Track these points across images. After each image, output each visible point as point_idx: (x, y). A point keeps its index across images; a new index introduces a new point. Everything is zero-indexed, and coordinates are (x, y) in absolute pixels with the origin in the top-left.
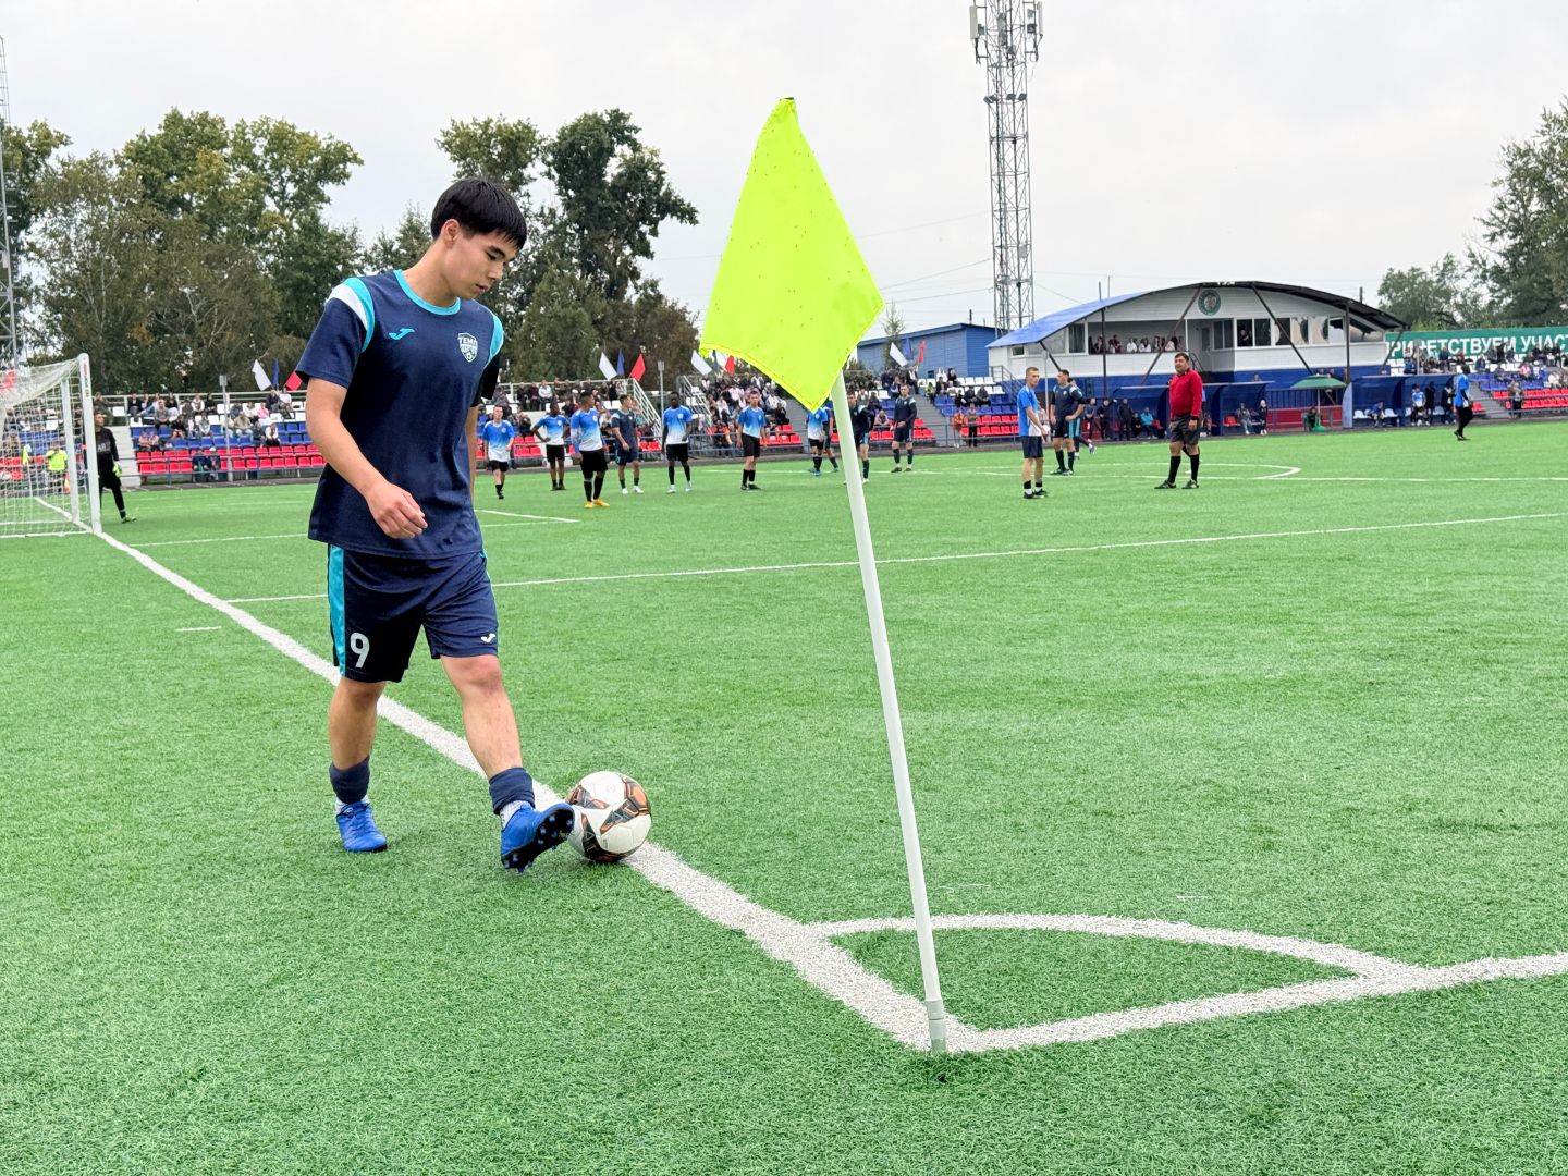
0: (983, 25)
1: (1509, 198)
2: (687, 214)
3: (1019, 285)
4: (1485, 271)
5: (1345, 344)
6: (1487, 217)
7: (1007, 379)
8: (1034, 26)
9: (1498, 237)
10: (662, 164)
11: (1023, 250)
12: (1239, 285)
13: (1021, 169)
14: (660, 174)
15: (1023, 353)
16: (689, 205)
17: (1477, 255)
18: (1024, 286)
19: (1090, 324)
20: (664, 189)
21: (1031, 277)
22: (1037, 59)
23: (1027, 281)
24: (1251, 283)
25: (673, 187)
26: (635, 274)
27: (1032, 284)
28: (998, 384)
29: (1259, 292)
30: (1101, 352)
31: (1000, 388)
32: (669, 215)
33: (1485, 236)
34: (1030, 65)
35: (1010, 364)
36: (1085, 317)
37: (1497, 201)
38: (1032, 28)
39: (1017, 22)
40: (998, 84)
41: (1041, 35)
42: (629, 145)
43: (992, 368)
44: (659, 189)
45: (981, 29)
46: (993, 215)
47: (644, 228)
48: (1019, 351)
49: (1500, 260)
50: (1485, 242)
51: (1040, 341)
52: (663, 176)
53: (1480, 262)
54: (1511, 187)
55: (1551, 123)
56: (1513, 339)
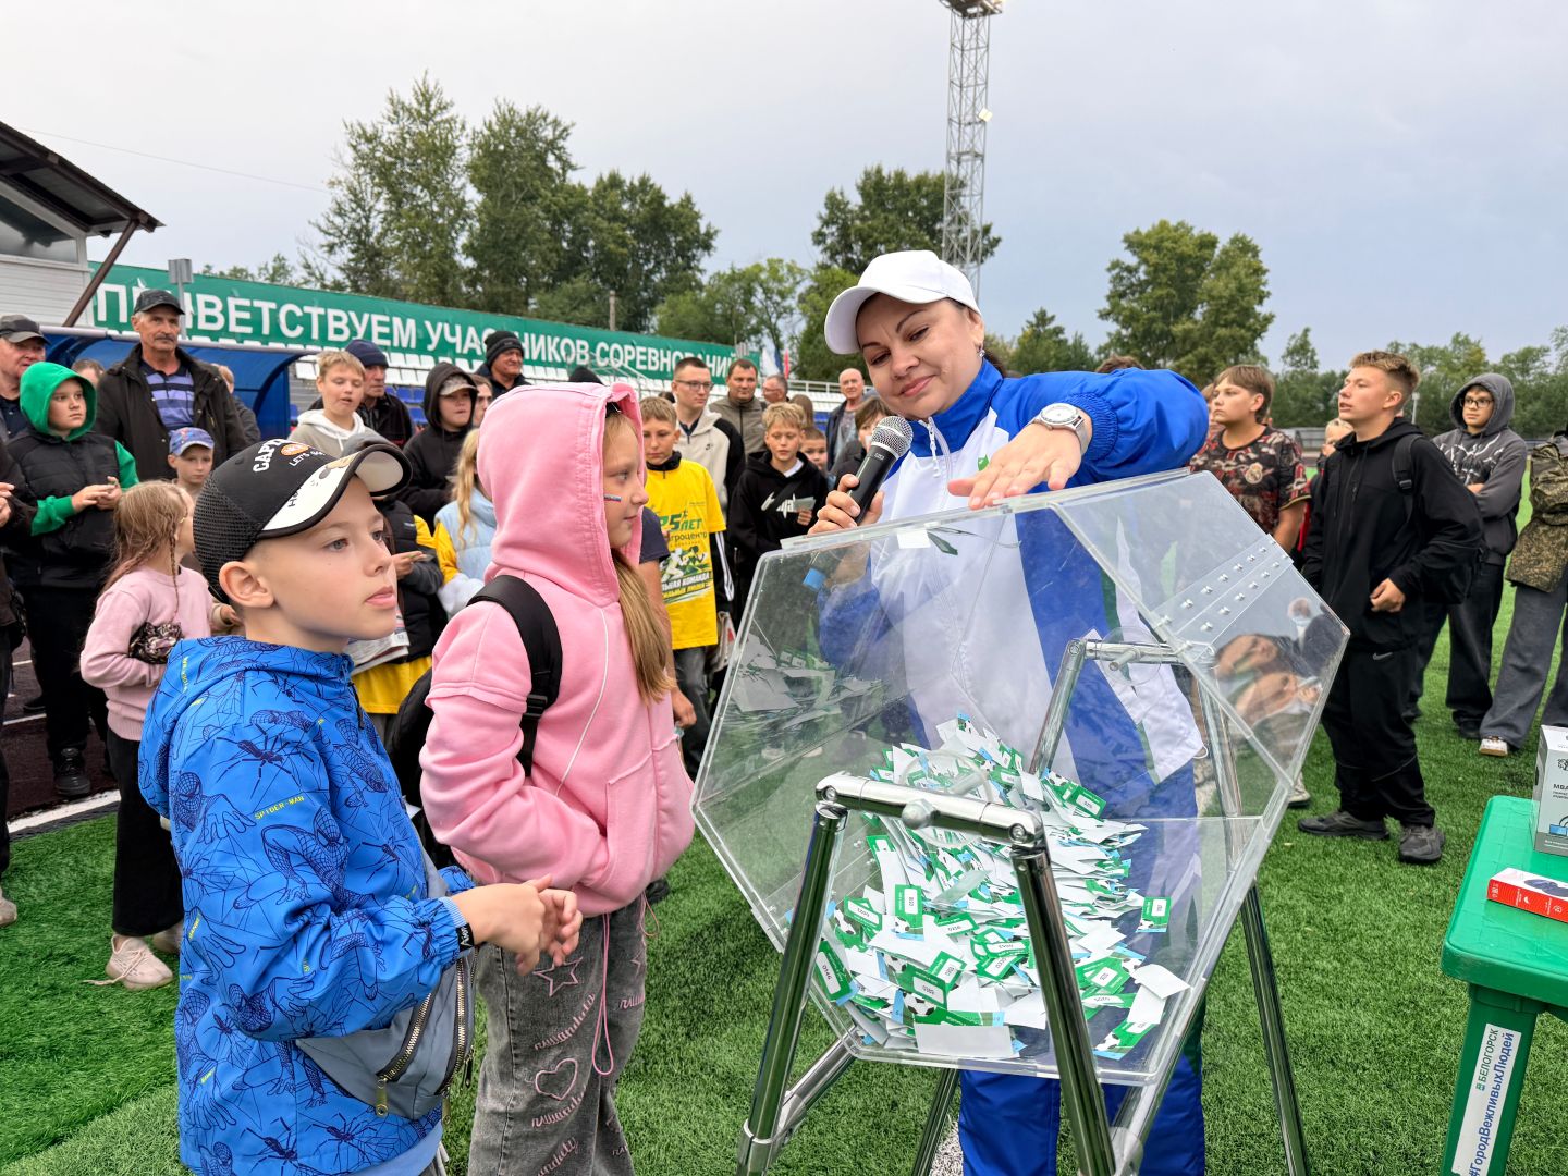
1: (348, 205)
6: (324, 224)
17: (313, 265)
33: (322, 245)
37: (335, 207)
49: (340, 276)
53: (318, 274)
54: (351, 192)
55: (398, 108)
56: (411, 323)
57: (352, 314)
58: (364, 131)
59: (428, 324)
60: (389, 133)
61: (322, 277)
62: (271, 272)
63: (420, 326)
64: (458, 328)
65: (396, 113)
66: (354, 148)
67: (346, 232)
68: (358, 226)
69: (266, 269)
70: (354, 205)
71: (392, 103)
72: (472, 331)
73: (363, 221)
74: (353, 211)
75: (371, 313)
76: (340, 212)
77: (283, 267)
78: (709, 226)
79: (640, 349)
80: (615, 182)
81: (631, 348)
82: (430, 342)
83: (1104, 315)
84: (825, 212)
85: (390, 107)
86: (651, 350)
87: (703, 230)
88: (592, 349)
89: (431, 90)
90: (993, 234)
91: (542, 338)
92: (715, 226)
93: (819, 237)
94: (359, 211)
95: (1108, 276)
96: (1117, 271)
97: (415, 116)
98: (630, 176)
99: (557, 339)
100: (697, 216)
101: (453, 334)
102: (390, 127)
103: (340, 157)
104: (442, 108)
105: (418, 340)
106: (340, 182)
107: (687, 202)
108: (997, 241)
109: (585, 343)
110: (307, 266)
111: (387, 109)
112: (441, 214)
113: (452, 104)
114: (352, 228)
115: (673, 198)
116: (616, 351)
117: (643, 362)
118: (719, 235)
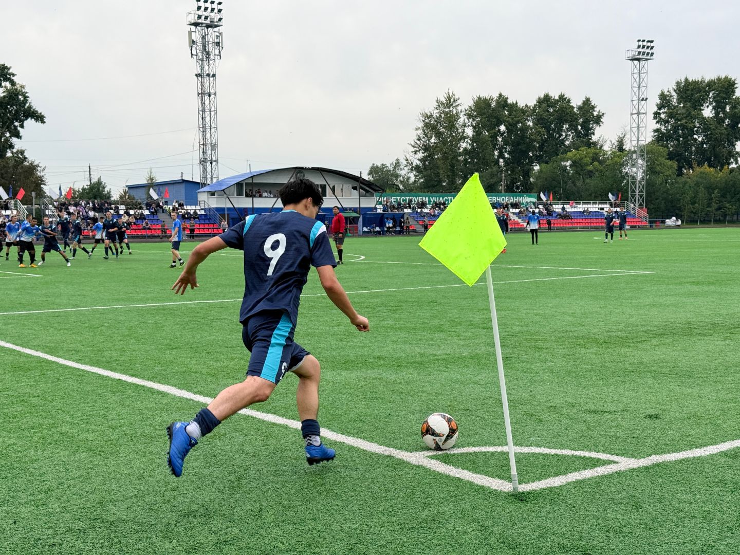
0: (195, 40)
1: (422, 136)
2: (40, 118)
3: (211, 163)
4: (413, 167)
5: (358, 197)
6: (413, 143)
7: (207, 207)
8: (219, 43)
9: (418, 153)
10: (27, 93)
11: (214, 147)
12: (313, 169)
13: (213, 109)
14: (26, 98)
15: (214, 195)
16: (41, 114)
17: (409, 160)
18: (214, 164)
19: (246, 184)
20: (27, 105)
21: (217, 160)
22: (220, 58)
23: (215, 161)
24: (318, 168)
25: (32, 104)
26: (11, 146)
27: (217, 163)
28: (202, 209)
29: (322, 172)
30: (251, 196)
31: (203, 211)
32: (30, 118)
33: (412, 152)
34: (217, 61)
35: (208, 201)
36: (244, 180)
37: (417, 137)
38: (218, 44)
39: (211, 40)
40: (202, 68)
41: (222, 48)
42: (10, 82)
43: (199, 201)
44: (25, 105)
45: (194, 42)
46: (199, 129)
47: (16, 124)
48: (213, 194)
49: (419, 163)
50: (412, 154)
51: (223, 190)
52: (27, 99)
53: (410, 163)
54: (423, 131)
56: (427, 198)
58: (427, 115)
59: (431, 198)
61: (412, 163)
62: (394, 165)
67: (421, 146)
68: (425, 144)
69: (393, 164)
70: (424, 136)
72: (441, 198)
77: (399, 162)
78: (599, 112)
84: (658, 101)
85: (437, 104)
86: (493, 197)
87: (595, 114)
92: (603, 111)
97: (445, 106)
98: (555, 95)
100: (593, 108)
102: (436, 111)
104: (455, 101)
106: (419, 129)
107: (587, 102)
110: (407, 160)
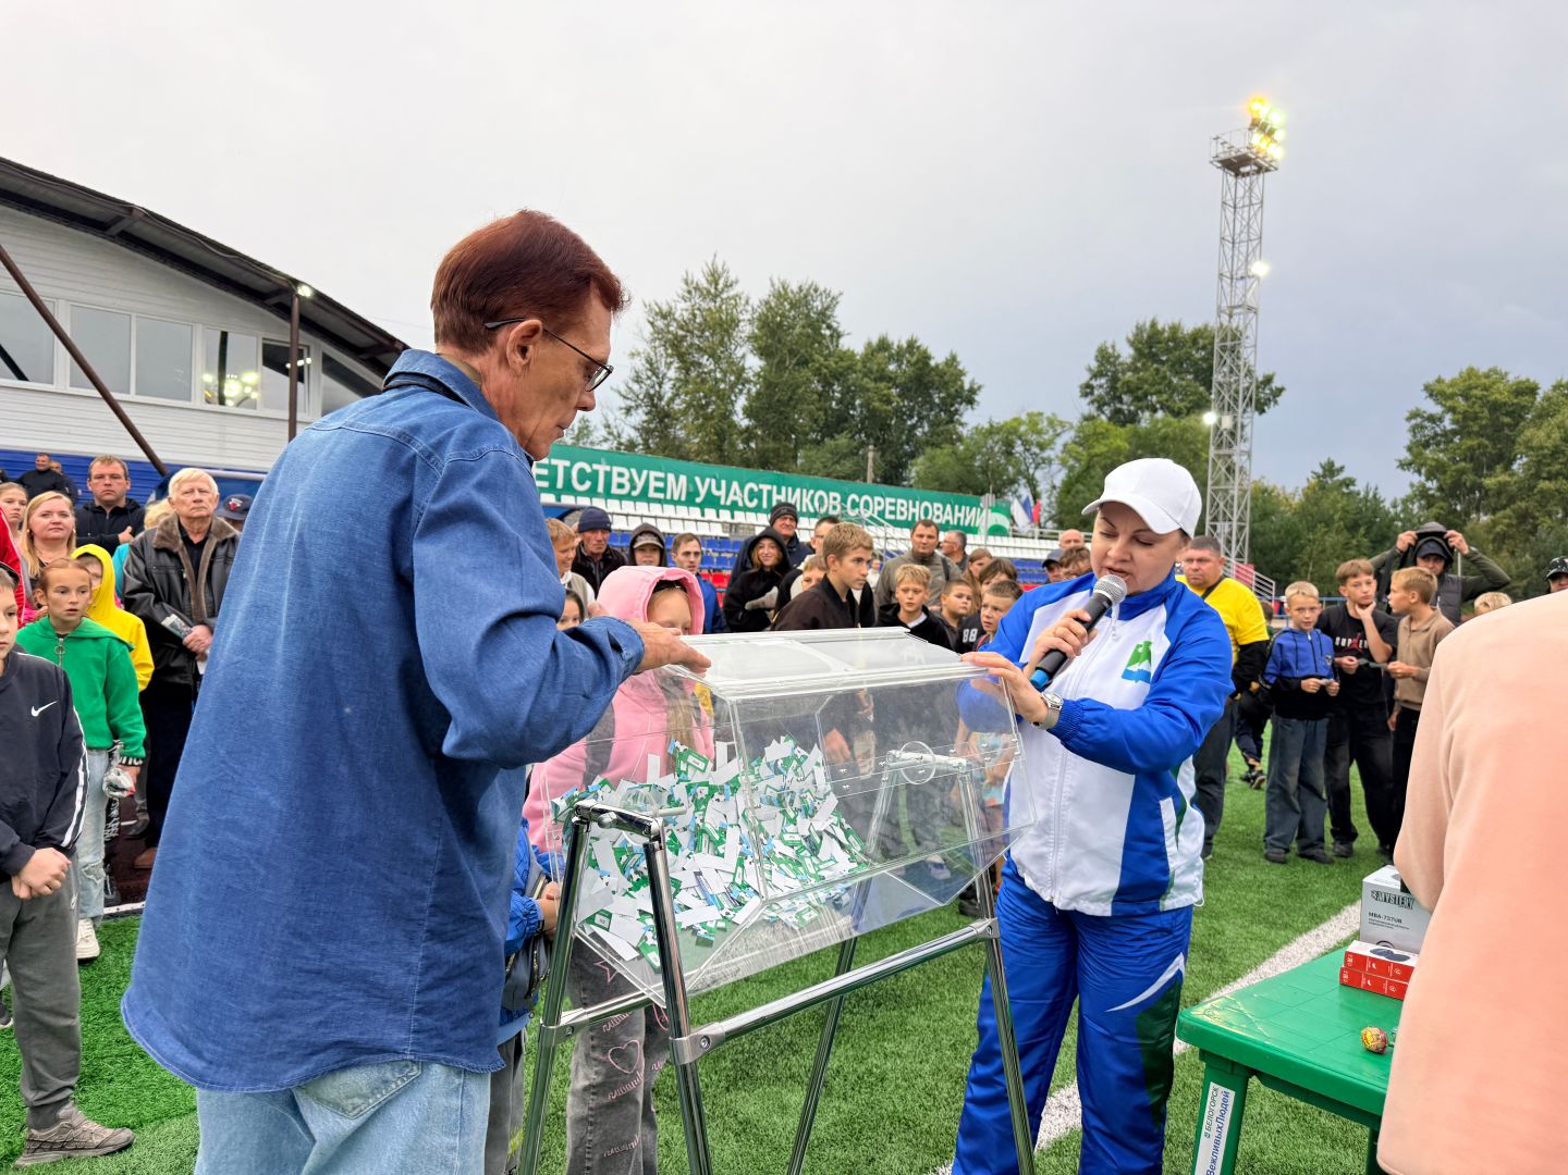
1: (644, 373)
4: (620, 444)
6: (623, 389)
9: (633, 412)
17: (614, 428)
37: (634, 375)
49: (634, 435)
50: (620, 414)
53: (616, 434)
54: (647, 362)
55: (692, 289)
56: (683, 479)
57: (633, 471)
58: (661, 310)
59: (697, 479)
60: (681, 310)
61: (619, 436)
63: (691, 481)
64: (723, 483)
65: (689, 292)
66: (652, 324)
67: (641, 396)
68: (652, 392)
70: (650, 373)
71: (687, 283)
72: (735, 485)
73: (657, 388)
74: (649, 378)
75: (649, 469)
76: (638, 380)
77: (587, 427)
78: (972, 382)
79: (888, 500)
80: (883, 345)
81: (881, 499)
82: (698, 495)
83: (1403, 465)
84: (1094, 365)
85: (685, 287)
86: (900, 501)
87: (967, 386)
88: (844, 501)
89: (720, 270)
90: (1276, 384)
91: (798, 490)
92: (979, 382)
93: (1087, 390)
94: (654, 378)
95: (1408, 425)
96: (1419, 420)
97: (705, 294)
98: (898, 339)
99: (811, 492)
100: (962, 373)
101: (719, 488)
102: (683, 305)
103: (641, 331)
104: (728, 286)
105: (688, 493)
106: (639, 354)
107: (952, 361)
108: (1280, 391)
109: (838, 495)
110: (608, 426)
111: (681, 288)
112: (723, 381)
113: (737, 282)
114: (648, 395)
115: (938, 358)
116: (866, 503)
117: (891, 512)
118: (983, 390)
